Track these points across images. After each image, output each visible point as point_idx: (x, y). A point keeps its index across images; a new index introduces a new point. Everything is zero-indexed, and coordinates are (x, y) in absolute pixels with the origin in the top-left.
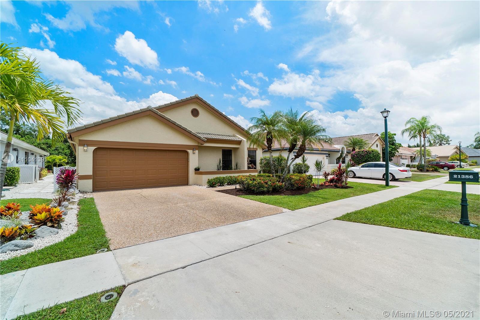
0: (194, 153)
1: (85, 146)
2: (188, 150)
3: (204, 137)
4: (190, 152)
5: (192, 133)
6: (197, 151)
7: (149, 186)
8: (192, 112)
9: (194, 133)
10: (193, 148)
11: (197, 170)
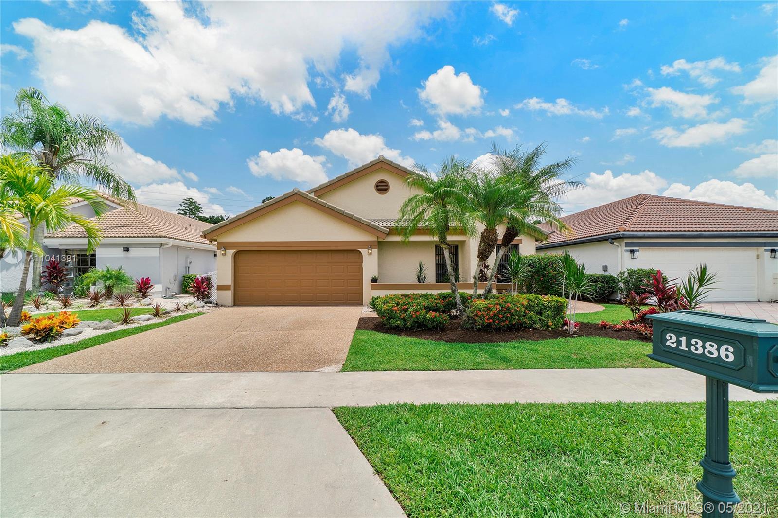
0: (370, 254)
1: (222, 249)
2: (359, 250)
3: (384, 227)
4: (364, 251)
5: (362, 222)
6: (375, 251)
7: (302, 303)
8: (377, 186)
9: (366, 221)
10: (369, 245)
11: (374, 280)
